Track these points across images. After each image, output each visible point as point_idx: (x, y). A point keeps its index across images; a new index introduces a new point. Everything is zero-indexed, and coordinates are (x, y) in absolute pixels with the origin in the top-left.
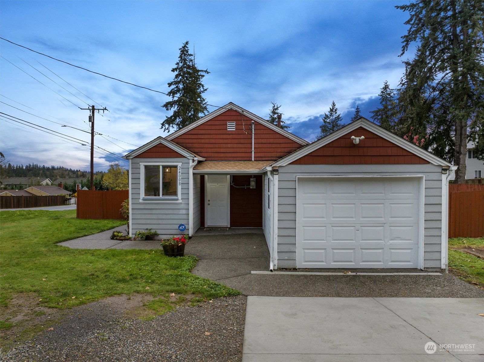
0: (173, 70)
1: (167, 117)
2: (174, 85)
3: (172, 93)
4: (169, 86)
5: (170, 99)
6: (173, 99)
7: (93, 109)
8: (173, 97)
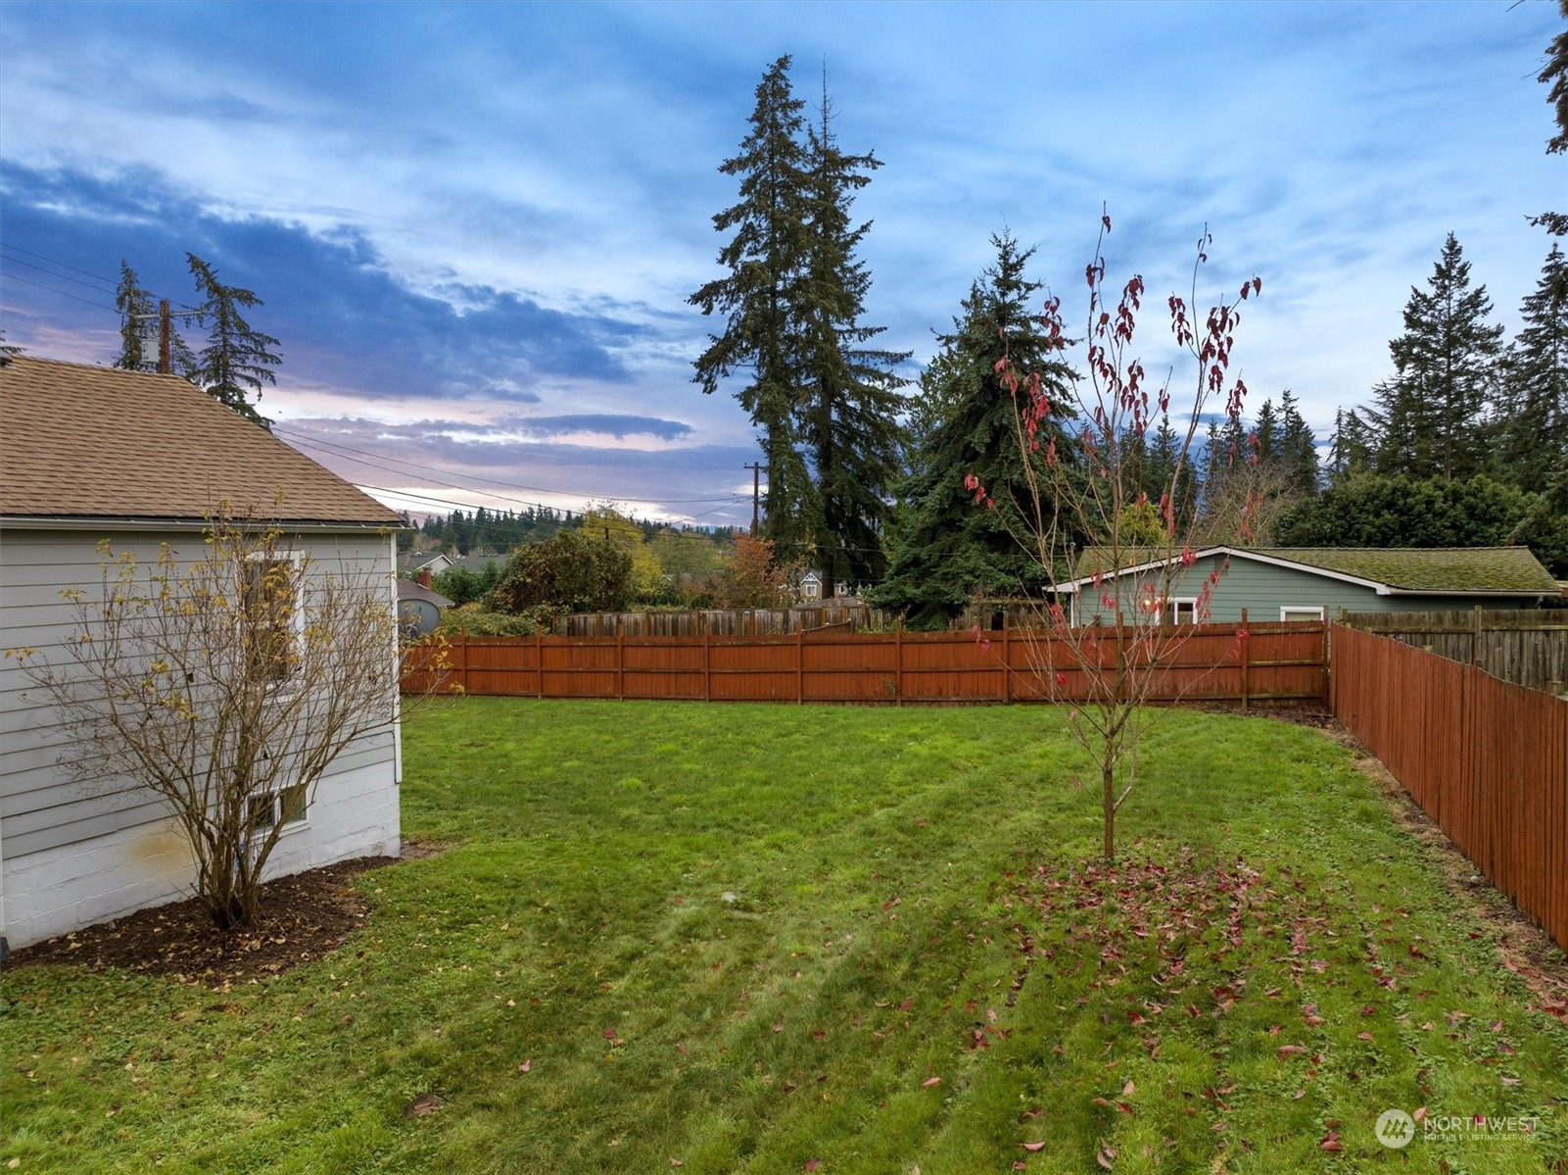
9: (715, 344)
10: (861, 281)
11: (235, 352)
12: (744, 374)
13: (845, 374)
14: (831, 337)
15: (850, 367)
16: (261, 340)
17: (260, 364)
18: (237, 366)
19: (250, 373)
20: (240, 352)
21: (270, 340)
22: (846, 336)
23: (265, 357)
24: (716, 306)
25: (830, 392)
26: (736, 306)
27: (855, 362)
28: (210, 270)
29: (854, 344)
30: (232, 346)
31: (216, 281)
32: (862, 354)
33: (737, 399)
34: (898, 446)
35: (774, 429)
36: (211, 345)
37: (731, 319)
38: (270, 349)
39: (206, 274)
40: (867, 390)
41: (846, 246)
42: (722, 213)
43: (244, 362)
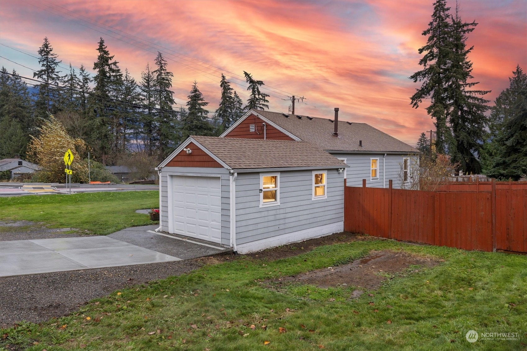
0: (425, 33)
1: (418, 90)
2: (427, 51)
3: (424, 61)
4: (420, 53)
5: (421, 68)
6: (425, 68)
7: (293, 99)
8: (425, 66)
9: (418, 91)
10: (470, 67)
11: (257, 99)
12: (427, 101)
13: (464, 99)
14: (458, 86)
15: (466, 96)
16: (264, 95)
17: (263, 103)
18: (258, 104)
19: (261, 106)
20: (258, 100)
21: (267, 95)
22: (464, 86)
23: (265, 100)
24: (418, 79)
25: (457, 105)
26: (425, 79)
27: (468, 94)
28: (250, 76)
29: (467, 89)
30: (256, 98)
31: (252, 79)
32: (471, 92)
33: (426, 110)
34: (484, 123)
35: (438, 119)
36: (250, 98)
37: (424, 83)
38: (267, 98)
39: (249, 77)
40: (473, 104)
41: (465, 54)
42: (421, 48)
43: (259, 102)
